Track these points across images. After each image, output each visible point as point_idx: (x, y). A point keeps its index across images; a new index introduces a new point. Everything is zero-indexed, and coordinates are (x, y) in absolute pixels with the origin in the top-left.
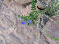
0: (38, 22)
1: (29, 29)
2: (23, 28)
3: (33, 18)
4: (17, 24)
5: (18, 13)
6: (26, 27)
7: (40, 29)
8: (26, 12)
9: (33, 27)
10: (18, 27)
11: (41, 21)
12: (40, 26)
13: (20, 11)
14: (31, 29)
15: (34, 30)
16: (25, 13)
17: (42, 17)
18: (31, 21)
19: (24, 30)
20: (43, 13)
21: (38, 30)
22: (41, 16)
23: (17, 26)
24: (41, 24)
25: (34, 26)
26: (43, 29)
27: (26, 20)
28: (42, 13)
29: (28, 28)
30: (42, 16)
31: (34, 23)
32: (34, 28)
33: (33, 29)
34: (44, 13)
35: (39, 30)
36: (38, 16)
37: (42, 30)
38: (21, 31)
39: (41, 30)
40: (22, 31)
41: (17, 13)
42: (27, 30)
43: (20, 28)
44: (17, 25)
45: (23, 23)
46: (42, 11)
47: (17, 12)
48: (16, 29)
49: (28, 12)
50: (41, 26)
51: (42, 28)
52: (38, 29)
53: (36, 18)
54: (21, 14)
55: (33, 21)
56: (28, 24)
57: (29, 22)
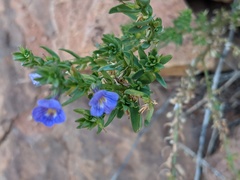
1: (107, 160)
3: (127, 73)
4: (12, 115)
5: (26, 31)
6: (82, 140)
7: (198, 159)
8: (85, 18)
9: (142, 139)
10: (21, 138)
12: (198, 136)
13: (43, 16)
14: (123, 157)
16: (80, 27)
17: (209, 64)
18: (111, 99)
19: (66, 166)
20: (215, 31)
22: (201, 57)
23: (14, 132)
24: (206, 121)
27: (73, 89)
28: (210, 35)
29: (102, 147)
30: (213, 53)
32: (146, 148)
34: (226, 34)
35: (181, 171)
36: (164, 61)
38: (43, 170)
40: (49, 169)
41: (19, 27)
42: (92, 162)
43: (38, 146)
44: (13, 122)
46: (211, 15)
47: (20, 17)
49: (102, 23)
53: (147, 75)
54: (49, 33)
55: (125, 99)
56: (91, 117)
57: (96, 102)
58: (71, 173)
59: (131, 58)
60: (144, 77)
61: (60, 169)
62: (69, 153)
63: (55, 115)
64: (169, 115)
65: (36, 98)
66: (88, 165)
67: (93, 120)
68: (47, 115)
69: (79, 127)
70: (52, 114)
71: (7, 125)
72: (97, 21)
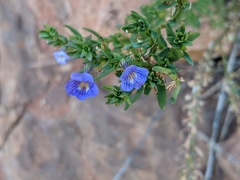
0: (196, 88)
1: (121, 145)
2: (77, 131)
3: (153, 51)
4: (24, 100)
5: (39, 14)
7: (212, 144)
9: (156, 125)
10: (33, 123)
11: (219, 76)
14: (136, 142)
15: (163, 147)
16: (94, 11)
17: (225, 49)
18: (141, 74)
19: (79, 151)
20: (232, 15)
21: (191, 150)
22: (218, 41)
23: (27, 117)
24: (220, 106)
25: (162, 119)
26: (232, 141)
27: (104, 64)
28: (227, 19)
30: (231, 37)
31: (162, 89)
32: (160, 133)
33: (150, 140)
36: (191, 38)
37: (228, 150)
38: (56, 154)
39: (219, 148)
40: (62, 153)
42: (105, 147)
44: (26, 107)
45: (77, 83)
48: (22, 139)
49: (117, 7)
50: (217, 117)
51: (227, 137)
52: (196, 142)
53: (174, 53)
54: (62, 17)
55: (152, 76)
56: (119, 93)
57: (126, 78)
58: (84, 157)
59: (158, 36)
60: (171, 55)
61: (73, 153)
62: (82, 137)
63: (88, 89)
64: (188, 97)
65: (49, 83)
66: (101, 150)
67: (121, 96)
68: (80, 88)
69: (108, 103)
70: (84, 88)
71: (20, 109)
72: (112, 4)
